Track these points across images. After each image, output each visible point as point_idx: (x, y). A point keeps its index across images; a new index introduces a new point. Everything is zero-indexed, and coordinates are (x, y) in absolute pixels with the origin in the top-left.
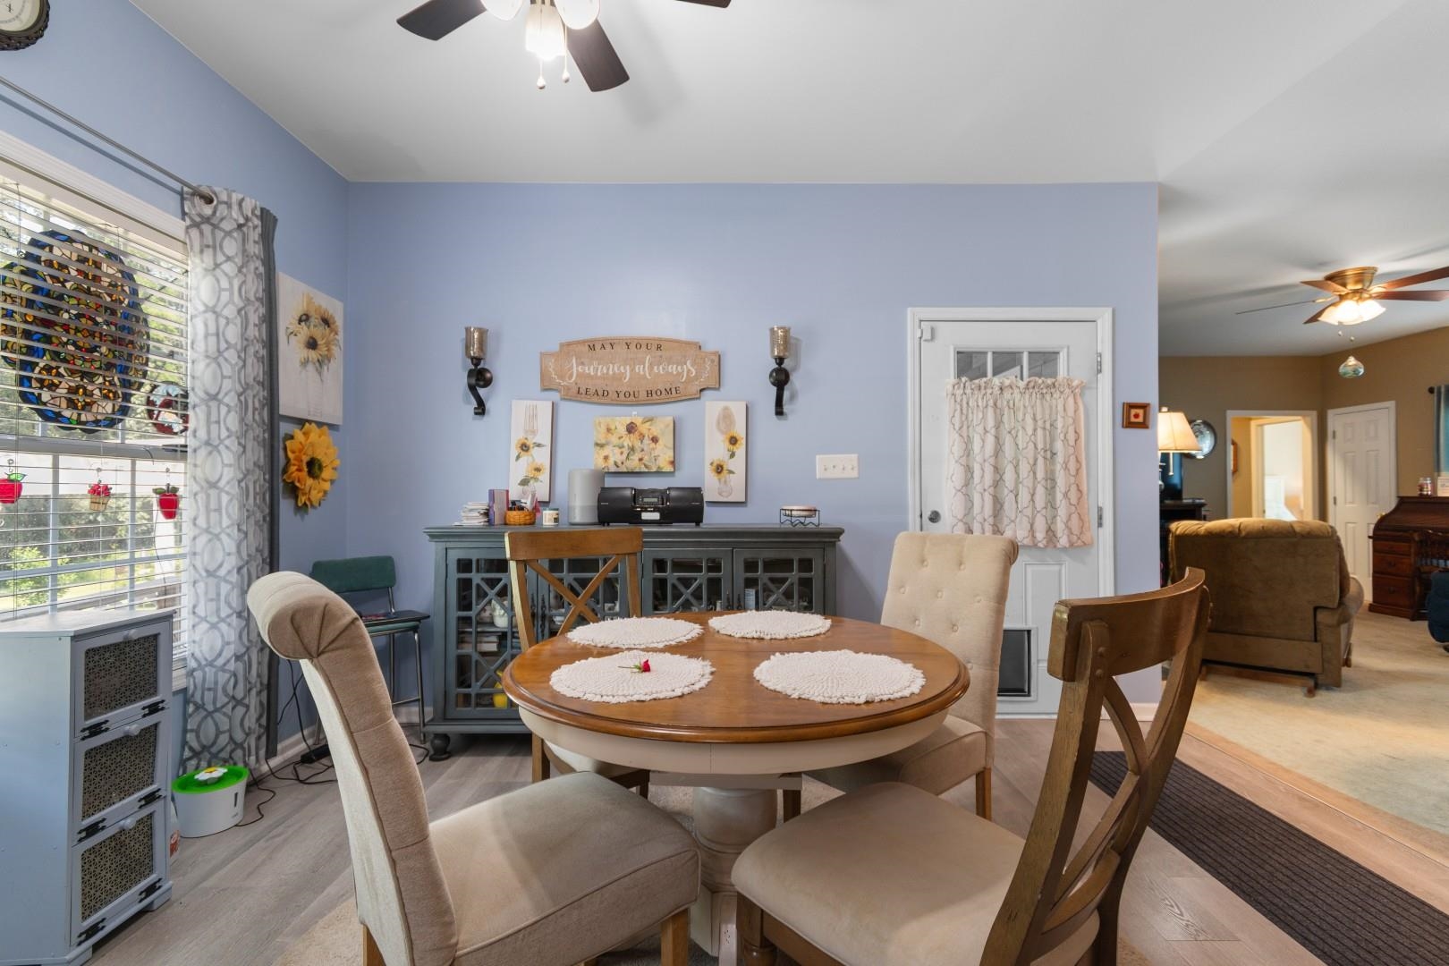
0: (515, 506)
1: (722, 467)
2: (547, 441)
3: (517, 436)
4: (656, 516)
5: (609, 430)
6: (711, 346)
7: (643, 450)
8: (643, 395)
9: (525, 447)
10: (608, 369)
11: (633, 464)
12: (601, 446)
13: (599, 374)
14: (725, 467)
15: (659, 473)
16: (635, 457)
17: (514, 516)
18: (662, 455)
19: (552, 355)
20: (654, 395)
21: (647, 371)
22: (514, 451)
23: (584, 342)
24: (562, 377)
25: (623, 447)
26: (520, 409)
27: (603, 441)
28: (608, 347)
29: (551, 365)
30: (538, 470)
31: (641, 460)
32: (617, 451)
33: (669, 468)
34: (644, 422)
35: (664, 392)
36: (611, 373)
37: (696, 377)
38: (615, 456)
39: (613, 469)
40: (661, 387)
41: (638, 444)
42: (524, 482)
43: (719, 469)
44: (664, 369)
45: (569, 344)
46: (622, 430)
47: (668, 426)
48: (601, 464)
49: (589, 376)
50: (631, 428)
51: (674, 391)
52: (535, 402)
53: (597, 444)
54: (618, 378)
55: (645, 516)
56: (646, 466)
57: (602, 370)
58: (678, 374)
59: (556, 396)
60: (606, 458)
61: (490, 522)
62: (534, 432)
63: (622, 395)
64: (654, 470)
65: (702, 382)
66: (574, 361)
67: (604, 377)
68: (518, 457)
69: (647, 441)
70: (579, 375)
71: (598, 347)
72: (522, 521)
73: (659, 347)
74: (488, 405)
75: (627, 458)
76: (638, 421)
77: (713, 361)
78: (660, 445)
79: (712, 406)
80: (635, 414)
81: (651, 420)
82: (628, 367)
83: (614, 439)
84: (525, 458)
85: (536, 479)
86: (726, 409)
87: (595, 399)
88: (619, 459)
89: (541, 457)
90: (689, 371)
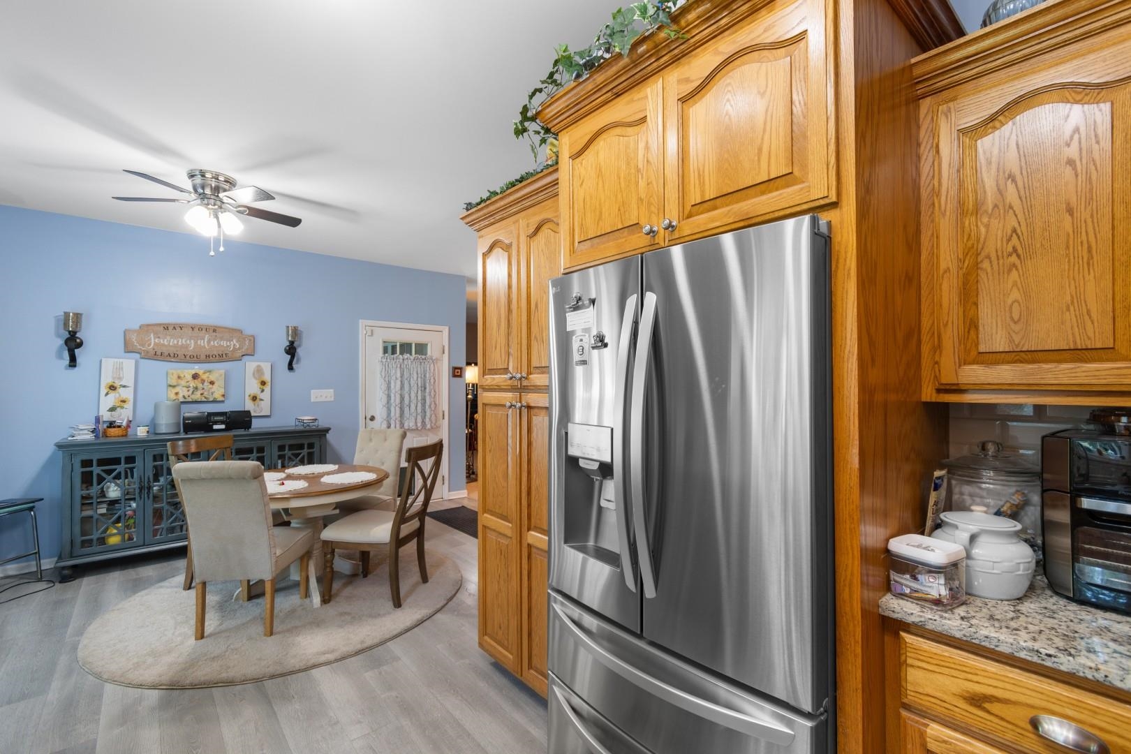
0: (111, 425)
1: (256, 398)
2: (131, 383)
3: (106, 380)
4: (223, 427)
5: (179, 377)
6: (249, 331)
7: (203, 389)
8: (203, 357)
9: (112, 388)
10: (178, 342)
11: (197, 396)
12: (174, 387)
13: (171, 344)
14: (258, 397)
15: (215, 401)
16: (198, 393)
17: (112, 431)
18: (218, 392)
19: (135, 331)
20: (211, 358)
21: (205, 343)
22: (104, 391)
23: (160, 325)
24: (143, 345)
25: (189, 387)
26: (108, 365)
27: (175, 384)
28: (178, 329)
29: (134, 338)
30: (124, 401)
31: (202, 394)
32: (185, 389)
33: (222, 399)
34: (204, 373)
35: (218, 356)
36: (180, 343)
37: (239, 349)
38: (183, 392)
39: (182, 400)
40: (215, 353)
41: (200, 386)
42: (112, 409)
43: (254, 398)
44: (218, 343)
45: (148, 325)
46: (189, 377)
47: (221, 375)
48: (173, 396)
49: (163, 345)
50: (195, 376)
51: (224, 356)
52: (121, 360)
53: (170, 386)
54: (187, 347)
55: (216, 427)
56: (205, 398)
57: (173, 342)
58: (228, 346)
59: (138, 356)
60: (177, 394)
61: (97, 437)
62: (120, 379)
63: (188, 357)
64: (211, 399)
65: (244, 350)
66: (152, 336)
67: (175, 346)
68: (107, 394)
69: (206, 384)
70: (155, 344)
71: (171, 328)
72: (120, 434)
73: (215, 331)
74: (79, 360)
75: (193, 393)
76: (201, 372)
77: (250, 340)
78: (215, 387)
79: (251, 365)
80: (197, 368)
81: (210, 371)
82: (192, 341)
83: (183, 383)
84: (112, 395)
85: (122, 407)
86: (259, 366)
87: (169, 359)
88: (186, 394)
89: (127, 394)
90: (234, 345)
